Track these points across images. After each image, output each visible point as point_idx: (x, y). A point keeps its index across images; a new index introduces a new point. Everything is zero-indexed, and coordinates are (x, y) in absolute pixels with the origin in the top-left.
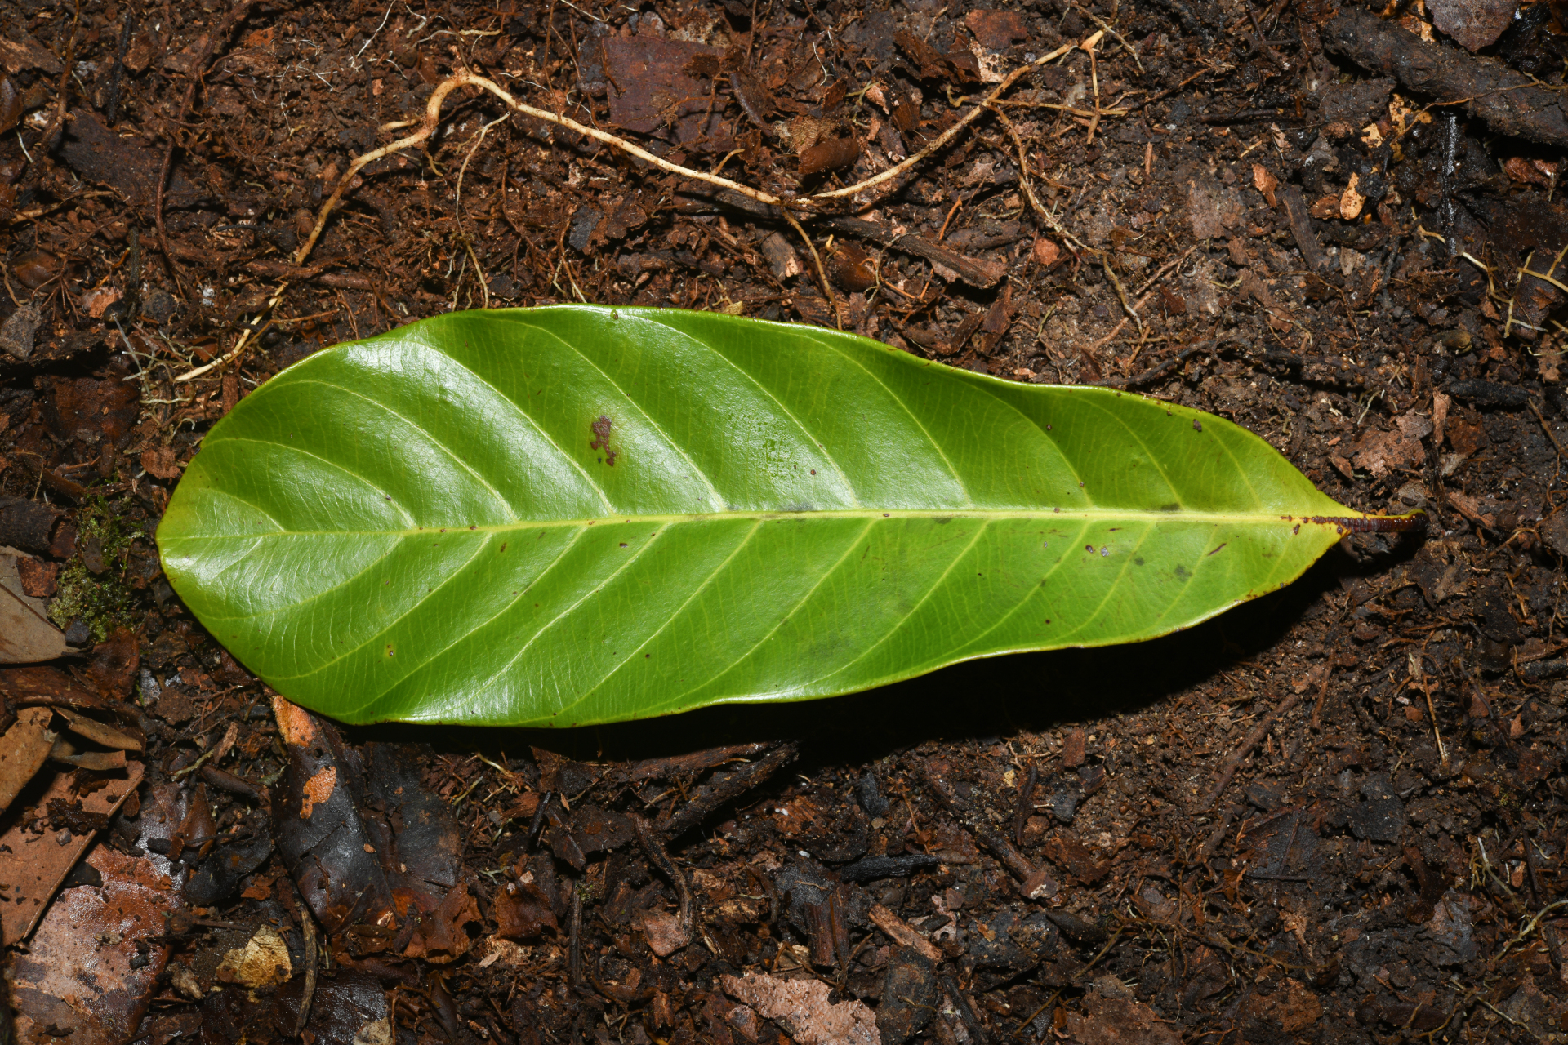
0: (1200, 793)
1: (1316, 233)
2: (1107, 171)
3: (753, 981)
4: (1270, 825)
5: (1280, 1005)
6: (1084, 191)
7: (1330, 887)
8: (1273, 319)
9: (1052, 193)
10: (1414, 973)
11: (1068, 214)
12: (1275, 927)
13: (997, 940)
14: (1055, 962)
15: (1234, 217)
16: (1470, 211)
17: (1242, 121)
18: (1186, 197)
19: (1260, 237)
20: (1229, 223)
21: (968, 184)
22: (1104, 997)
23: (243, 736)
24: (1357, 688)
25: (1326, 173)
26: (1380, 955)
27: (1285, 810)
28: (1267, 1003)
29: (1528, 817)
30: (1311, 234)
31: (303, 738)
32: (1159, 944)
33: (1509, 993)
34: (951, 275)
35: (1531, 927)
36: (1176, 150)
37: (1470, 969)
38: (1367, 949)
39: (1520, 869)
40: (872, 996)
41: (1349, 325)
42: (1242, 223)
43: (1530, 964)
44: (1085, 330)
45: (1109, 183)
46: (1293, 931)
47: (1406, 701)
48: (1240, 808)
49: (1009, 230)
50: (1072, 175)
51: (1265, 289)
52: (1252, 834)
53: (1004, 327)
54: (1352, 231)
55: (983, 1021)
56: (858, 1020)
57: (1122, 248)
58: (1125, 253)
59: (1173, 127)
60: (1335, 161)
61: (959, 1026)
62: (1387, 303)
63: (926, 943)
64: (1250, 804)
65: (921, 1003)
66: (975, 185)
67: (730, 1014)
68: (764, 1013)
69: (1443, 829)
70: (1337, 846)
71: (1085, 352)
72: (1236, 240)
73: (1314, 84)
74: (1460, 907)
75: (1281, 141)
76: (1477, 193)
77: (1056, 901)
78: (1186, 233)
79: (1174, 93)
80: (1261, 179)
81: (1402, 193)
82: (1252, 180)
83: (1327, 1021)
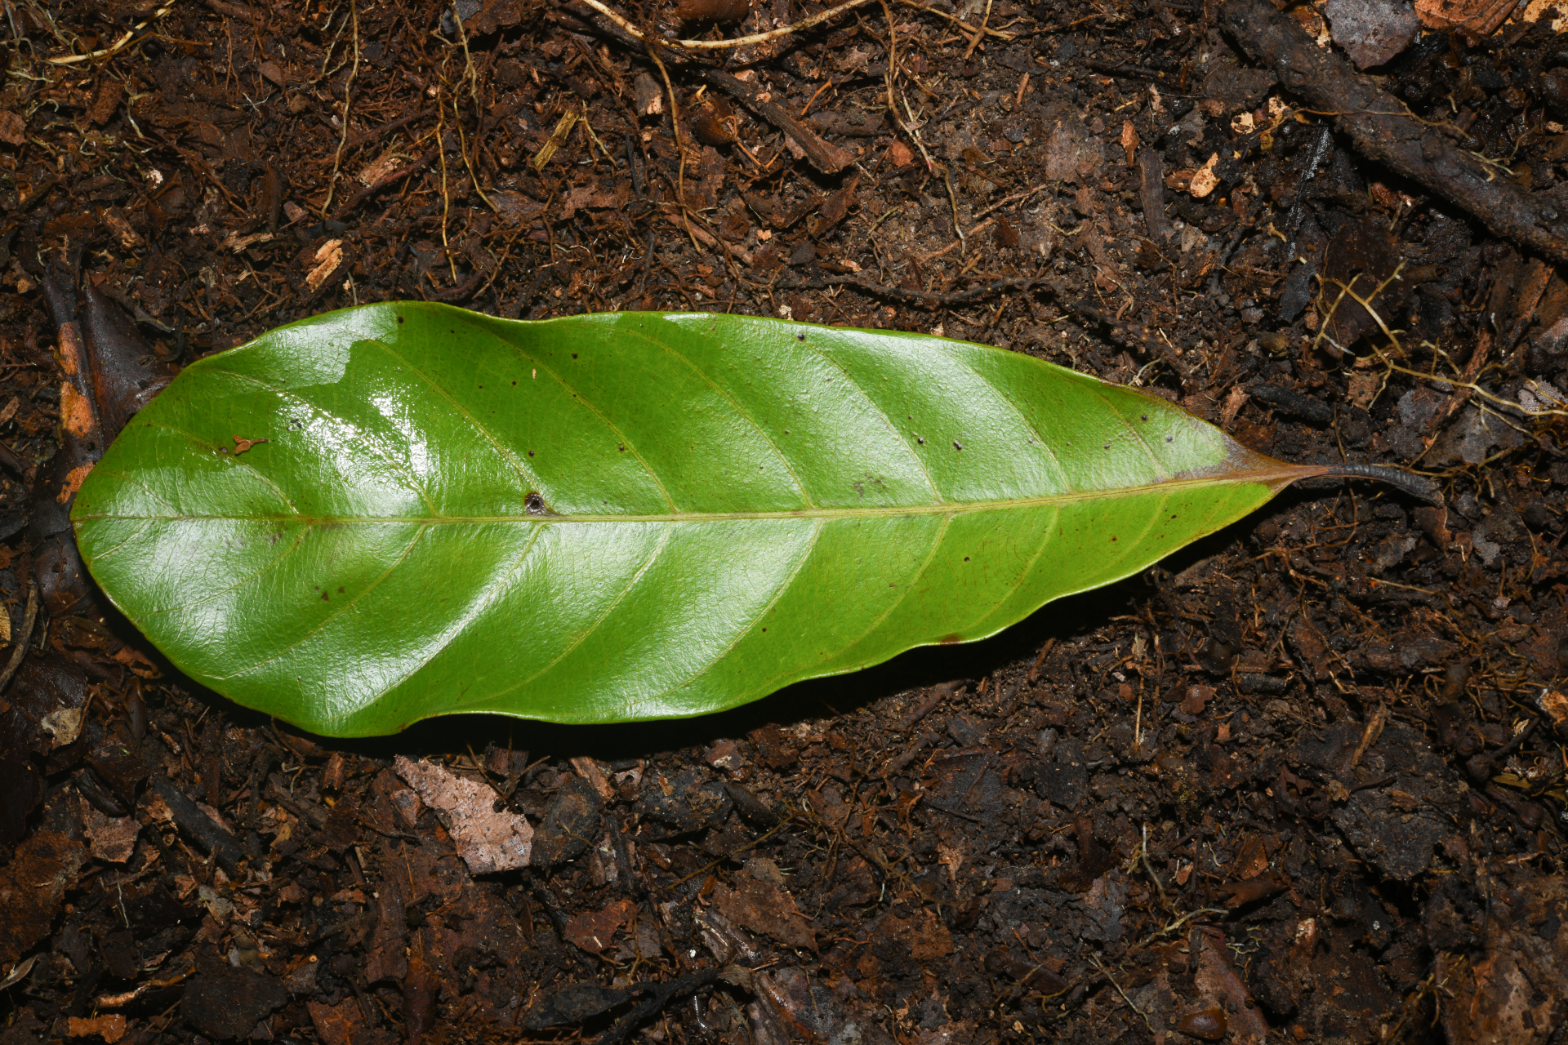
0: (903, 711)
1: (1167, 202)
2: (980, 90)
3: (425, 769)
4: (961, 759)
5: (913, 932)
6: (953, 103)
7: (1002, 835)
8: (1100, 275)
9: (922, 99)
10: (1053, 937)
11: (931, 123)
12: (931, 858)
13: (672, 796)
14: (721, 831)
15: (1090, 166)
16: (1318, 219)
17: (1125, 75)
18: (1048, 135)
19: (1109, 193)
20: (1084, 171)
21: (843, 69)
22: (752, 877)
23: (23, 411)
24: (1082, 654)
25: (1190, 147)
26: (1026, 911)
27: (978, 750)
28: (902, 925)
29: (1208, 821)
30: (1161, 204)
31: (80, 428)
32: (823, 843)
33: (1144, 982)
34: (799, 152)
35: (1177, 925)
36: (1053, 87)
37: (1109, 948)
38: (1014, 903)
39: (1188, 868)
40: (538, 815)
41: (1172, 301)
42: (1097, 174)
43: (1169, 961)
44: (918, 238)
45: (979, 103)
46: (947, 865)
47: (1122, 678)
48: (937, 736)
49: (871, 123)
50: (948, 85)
51: (1101, 245)
52: (940, 763)
53: (840, 215)
54: (1200, 210)
55: (636, 868)
56: (515, 833)
57: (972, 168)
58: (975, 174)
59: (1056, 63)
60: (1200, 136)
61: (612, 866)
62: (1214, 290)
63: (603, 780)
64: (949, 736)
65: (578, 834)
66: (848, 71)
67: (397, 794)
68: (428, 801)
69: (1121, 809)
70: (1018, 797)
71: (913, 259)
72: (1086, 190)
73: (1205, 56)
74: (1117, 888)
75: (1156, 103)
76: (1331, 203)
77: (738, 775)
78: (1038, 170)
79: (1065, 31)
80: (1127, 136)
81: (1260, 186)
82: (1119, 135)
83: (957, 958)
